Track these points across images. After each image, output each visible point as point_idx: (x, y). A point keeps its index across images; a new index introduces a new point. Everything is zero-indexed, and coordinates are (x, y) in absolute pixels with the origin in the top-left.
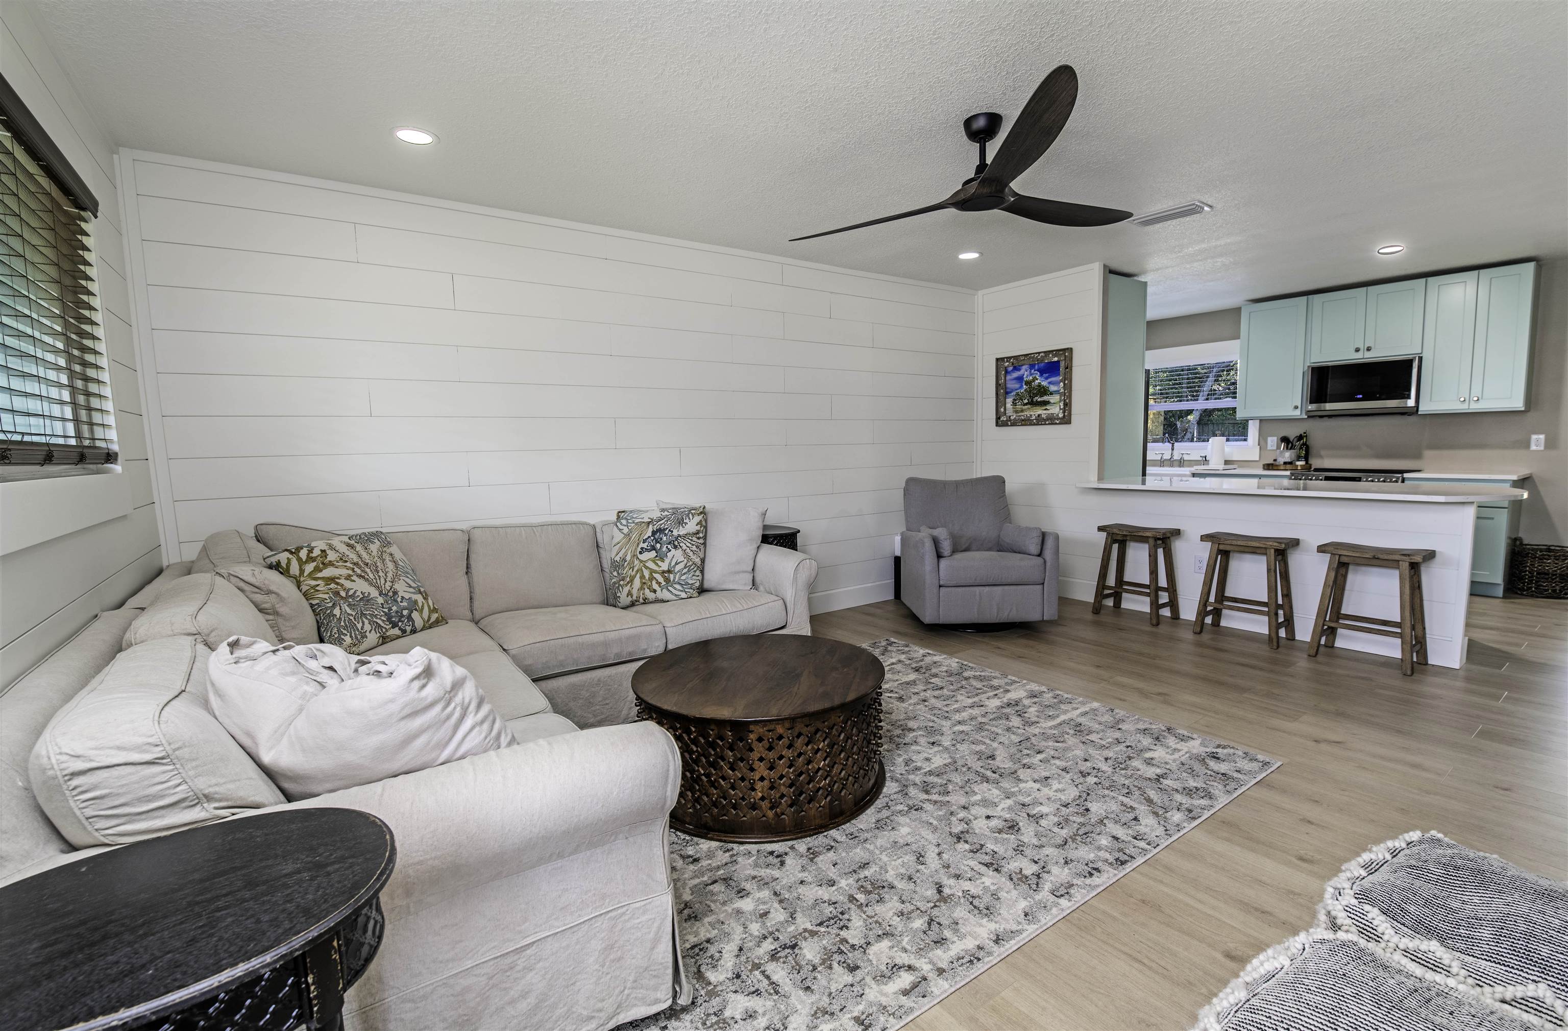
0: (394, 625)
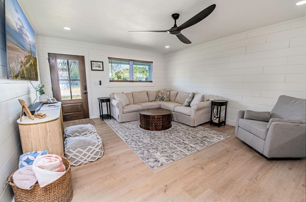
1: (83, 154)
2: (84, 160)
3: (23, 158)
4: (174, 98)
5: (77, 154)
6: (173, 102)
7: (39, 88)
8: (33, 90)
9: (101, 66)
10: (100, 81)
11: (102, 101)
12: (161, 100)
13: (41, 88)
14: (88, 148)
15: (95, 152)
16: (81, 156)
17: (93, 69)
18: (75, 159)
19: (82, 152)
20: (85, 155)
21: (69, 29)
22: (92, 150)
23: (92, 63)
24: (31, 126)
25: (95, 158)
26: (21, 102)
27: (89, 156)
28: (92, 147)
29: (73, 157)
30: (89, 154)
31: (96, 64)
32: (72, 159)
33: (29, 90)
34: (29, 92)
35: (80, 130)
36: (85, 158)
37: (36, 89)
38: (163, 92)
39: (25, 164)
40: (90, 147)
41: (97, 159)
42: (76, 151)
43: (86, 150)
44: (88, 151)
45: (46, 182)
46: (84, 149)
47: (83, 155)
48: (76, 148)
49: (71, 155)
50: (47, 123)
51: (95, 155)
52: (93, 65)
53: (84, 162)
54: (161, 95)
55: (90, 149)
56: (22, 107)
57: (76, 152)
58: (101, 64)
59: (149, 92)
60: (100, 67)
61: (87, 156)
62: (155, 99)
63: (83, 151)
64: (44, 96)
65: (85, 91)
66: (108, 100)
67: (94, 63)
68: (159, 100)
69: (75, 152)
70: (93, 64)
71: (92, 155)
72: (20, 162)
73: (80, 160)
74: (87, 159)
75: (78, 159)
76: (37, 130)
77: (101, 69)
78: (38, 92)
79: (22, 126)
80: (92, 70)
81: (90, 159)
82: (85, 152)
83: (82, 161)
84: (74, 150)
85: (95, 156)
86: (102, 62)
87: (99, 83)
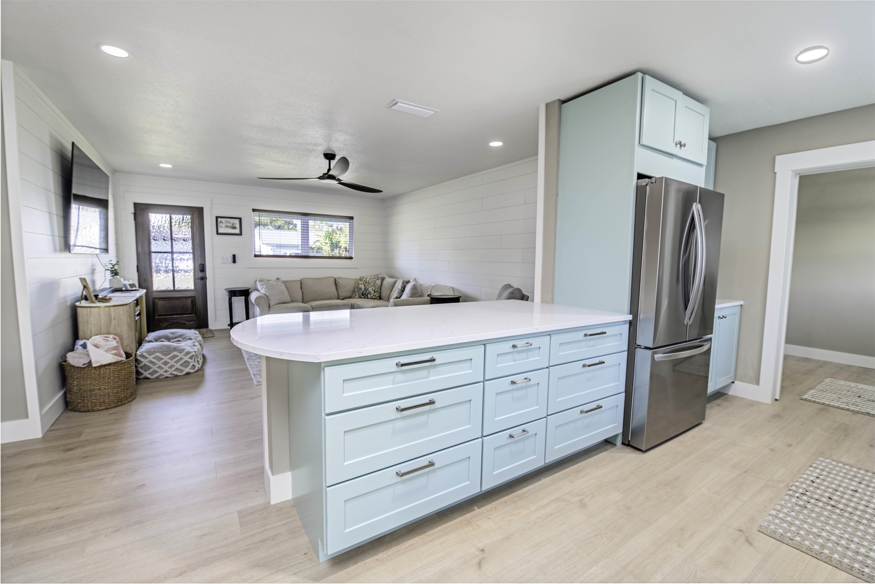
0: (363, 295)
1: (162, 361)
2: (164, 370)
3: (80, 342)
4: (388, 292)
5: (154, 360)
6: (385, 301)
7: (111, 266)
8: (100, 269)
9: (238, 226)
10: (234, 256)
11: (233, 293)
12: (362, 297)
13: (113, 266)
14: (172, 355)
15: (183, 361)
16: (160, 363)
17: (220, 231)
18: (150, 368)
19: (162, 359)
20: (166, 363)
21: (170, 166)
22: (178, 358)
23: (219, 220)
24: (92, 309)
25: (181, 371)
26: (83, 280)
27: (172, 366)
28: (178, 354)
29: (148, 364)
30: (172, 362)
31: (227, 222)
32: (146, 368)
33: (94, 268)
34: (93, 272)
35: (171, 335)
36: (166, 368)
37: (106, 267)
38: (367, 281)
39: (80, 348)
40: (175, 353)
41: (184, 373)
42: (154, 356)
43: (169, 356)
44: (172, 358)
45: (99, 362)
46: (166, 355)
47: (162, 363)
48: (154, 353)
49: (144, 361)
50: (112, 308)
51: (181, 365)
52: (220, 225)
53: (163, 373)
54: (362, 287)
55: (175, 356)
56: (82, 287)
57: (154, 358)
58: (237, 222)
59: (339, 281)
60: (234, 228)
61: (169, 365)
62: (350, 295)
63: (163, 357)
64: (117, 278)
65: (200, 275)
66: (245, 293)
67: (223, 220)
68: (357, 296)
69: (151, 358)
70: (221, 222)
71: (178, 366)
72: (76, 347)
73: (158, 370)
74: (169, 370)
75: (155, 368)
76: (99, 315)
77: (237, 231)
78: (108, 272)
79: (82, 309)
80: (218, 233)
81: (174, 371)
82: (166, 358)
83: (161, 372)
84: (150, 355)
85: (181, 368)
86: (240, 219)
87: (231, 259)
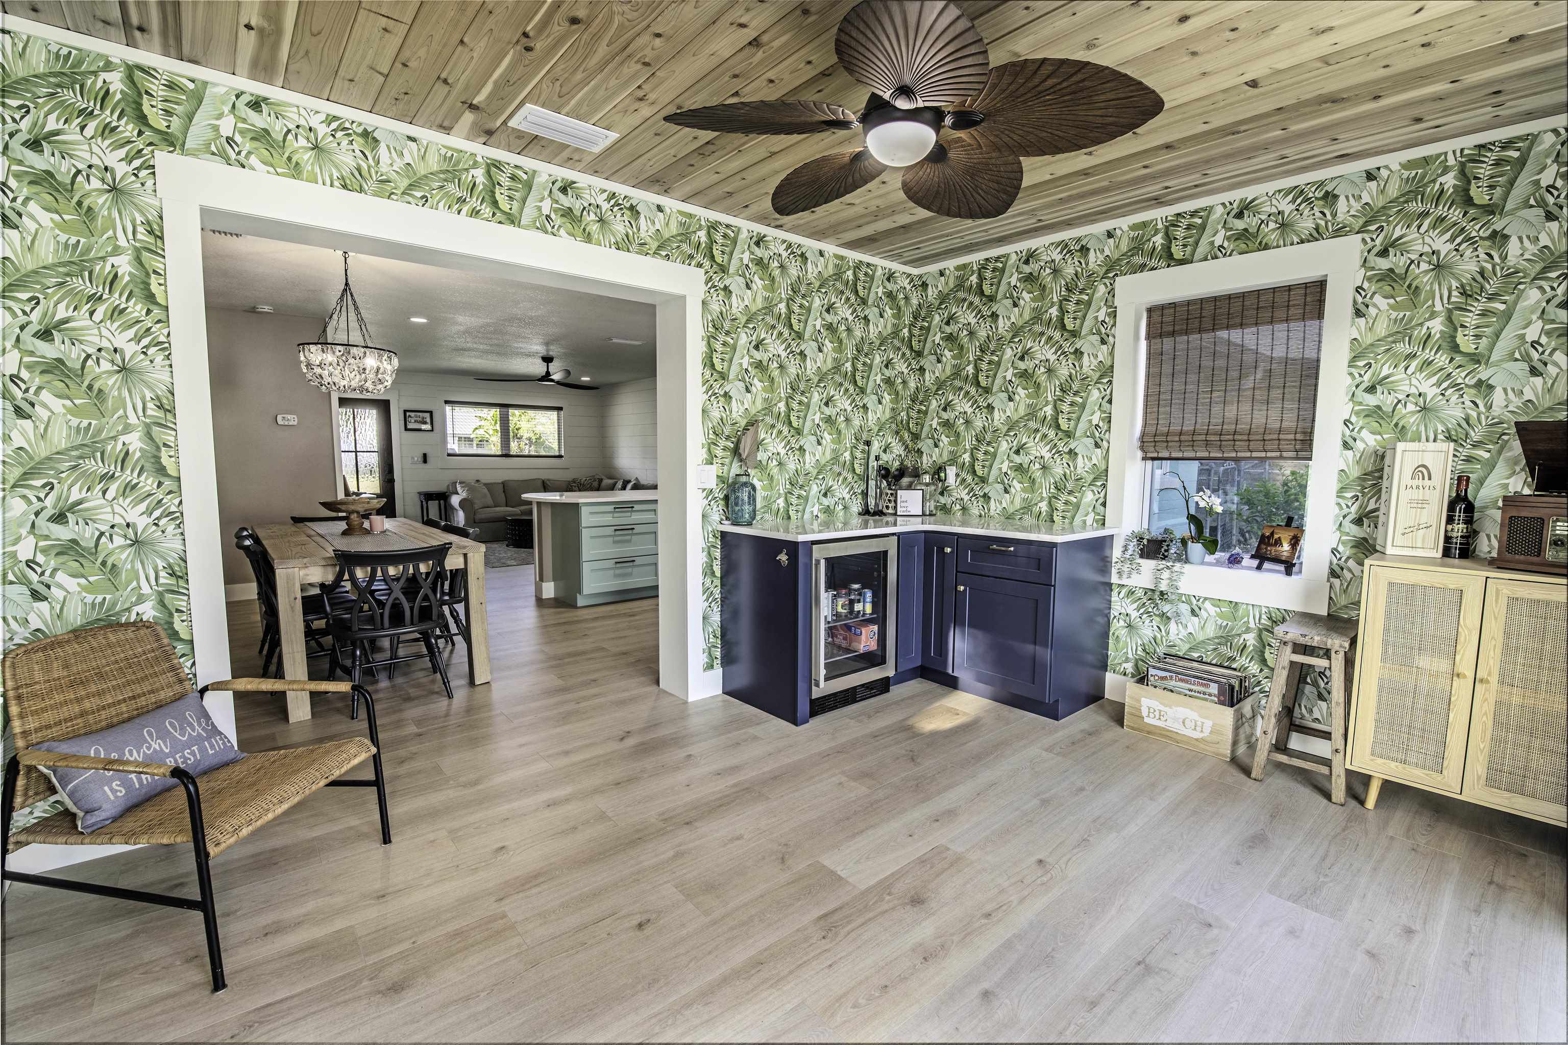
9: (428, 420)
10: (425, 456)
11: (429, 496)
17: (410, 426)
23: (408, 414)
31: (416, 416)
38: (582, 482)
52: (408, 419)
58: (427, 415)
59: (548, 483)
60: (425, 422)
65: (389, 477)
66: (442, 497)
67: (412, 414)
70: (410, 416)
77: (428, 426)
80: (406, 429)
86: (431, 413)
87: (421, 459)
